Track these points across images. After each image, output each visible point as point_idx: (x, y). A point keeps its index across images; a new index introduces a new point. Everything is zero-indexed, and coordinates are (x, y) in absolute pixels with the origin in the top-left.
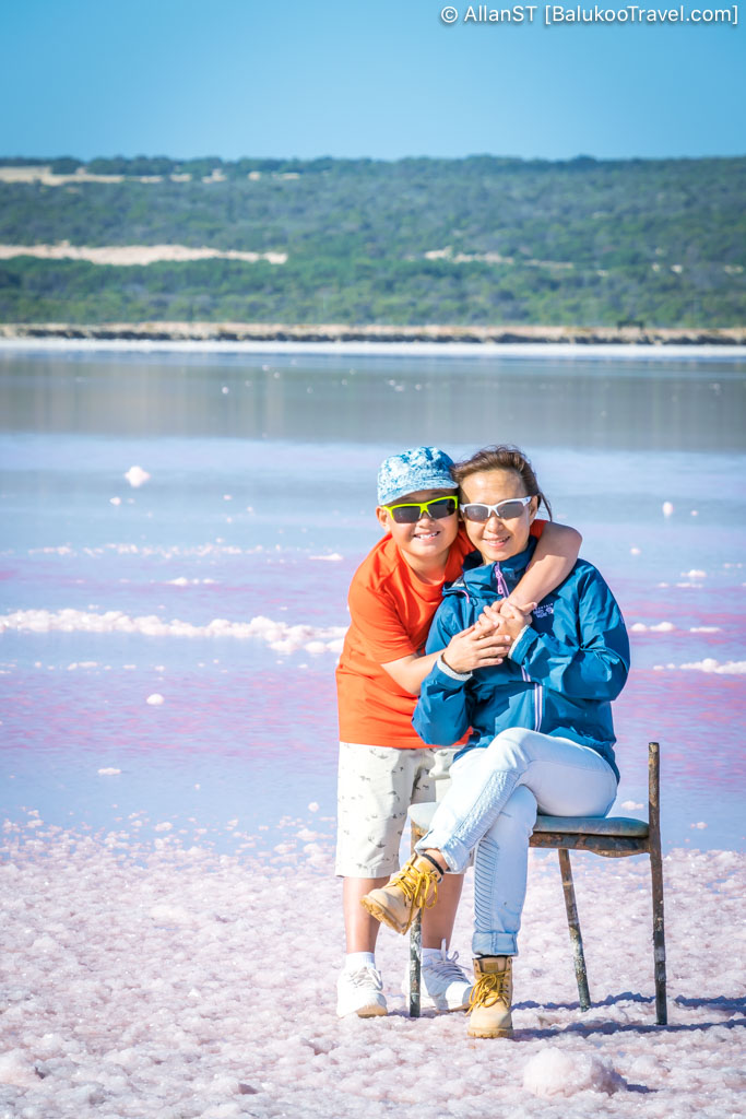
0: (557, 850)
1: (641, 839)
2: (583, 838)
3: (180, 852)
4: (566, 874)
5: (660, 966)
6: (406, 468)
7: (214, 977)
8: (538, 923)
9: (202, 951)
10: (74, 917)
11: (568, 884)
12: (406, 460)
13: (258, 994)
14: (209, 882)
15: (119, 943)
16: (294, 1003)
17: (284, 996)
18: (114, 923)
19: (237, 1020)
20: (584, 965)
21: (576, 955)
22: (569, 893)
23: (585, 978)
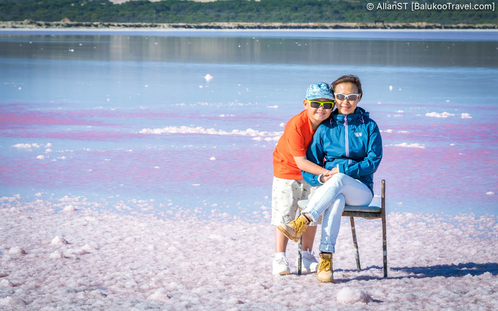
0: (349, 217)
1: (379, 213)
2: (358, 213)
3: (220, 215)
4: (353, 225)
5: (385, 257)
6: (319, 89)
7: (230, 261)
8: (343, 240)
9: (226, 251)
10: (183, 238)
11: (353, 228)
12: (320, 86)
13: (245, 267)
14: (230, 225)
15: (198, 248)
16: (258, 270)
17: (254, 267)
18: (196, 241)
19: (238, 277)
20: (358, 256)
21: (356, 253)
22: (354, 231)
23: (359, 261)
